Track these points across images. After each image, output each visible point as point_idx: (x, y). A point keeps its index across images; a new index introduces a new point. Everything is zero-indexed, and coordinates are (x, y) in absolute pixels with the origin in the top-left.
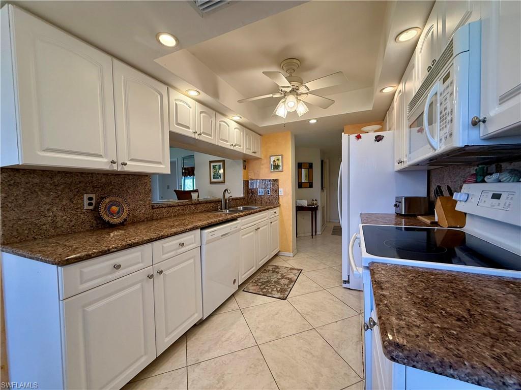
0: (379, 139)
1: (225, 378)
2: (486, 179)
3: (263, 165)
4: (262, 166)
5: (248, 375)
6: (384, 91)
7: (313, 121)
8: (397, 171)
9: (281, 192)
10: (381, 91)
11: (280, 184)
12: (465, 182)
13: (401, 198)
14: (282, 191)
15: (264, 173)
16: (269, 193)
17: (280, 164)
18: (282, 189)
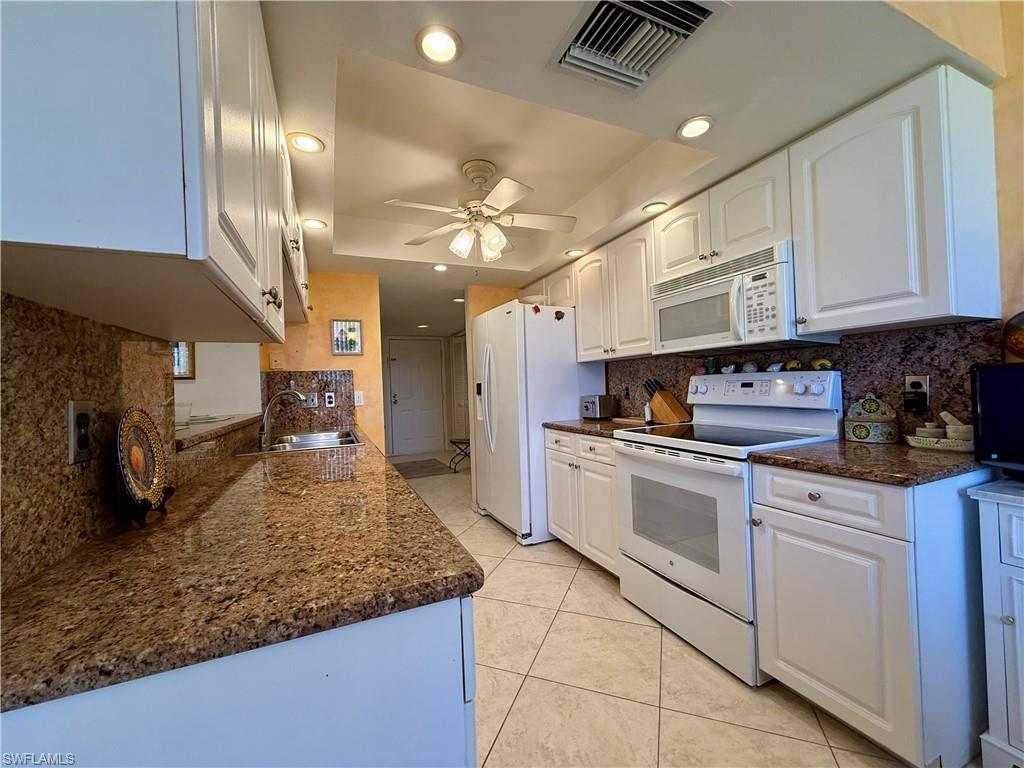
0: (559, 316)
1: (552, 746)
2: (723, 370)
3: (311, 337)
4: (309, 341)
5: (570, 716)
6: (570, 254)
7: (441, 268)
8: (584, 364)
9: (359, 397)
10: (567, 253)
11: (356, 380)
12: (694, 374)
13: (594, 396)
14: (362, 397)
15: (313, 357)
16: (330, 403)
17: (358, 340)
18: (361, 393)
